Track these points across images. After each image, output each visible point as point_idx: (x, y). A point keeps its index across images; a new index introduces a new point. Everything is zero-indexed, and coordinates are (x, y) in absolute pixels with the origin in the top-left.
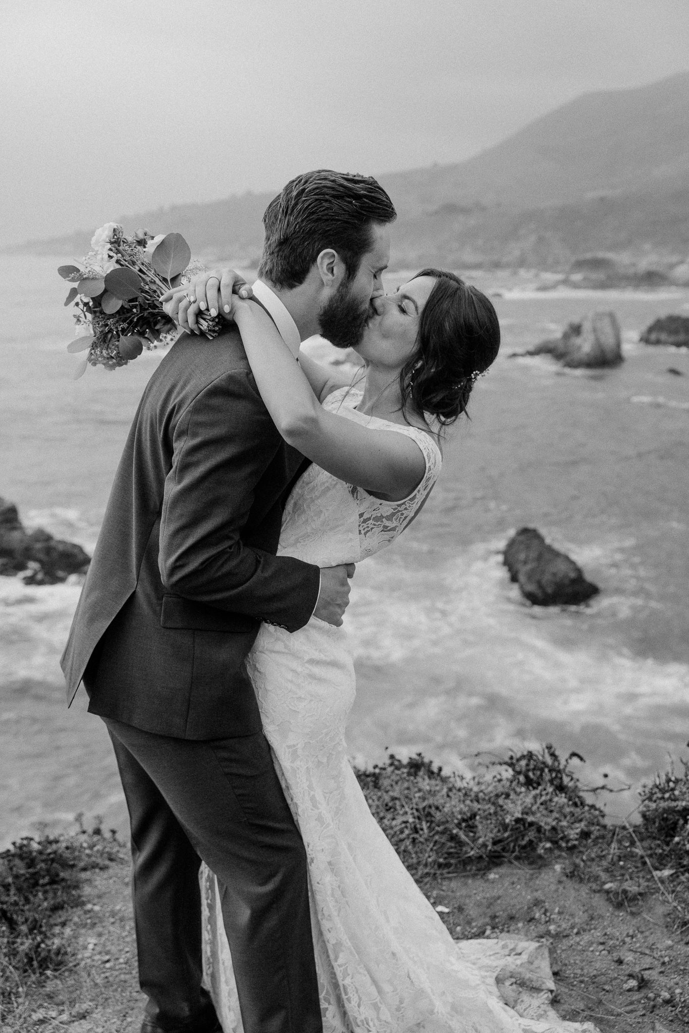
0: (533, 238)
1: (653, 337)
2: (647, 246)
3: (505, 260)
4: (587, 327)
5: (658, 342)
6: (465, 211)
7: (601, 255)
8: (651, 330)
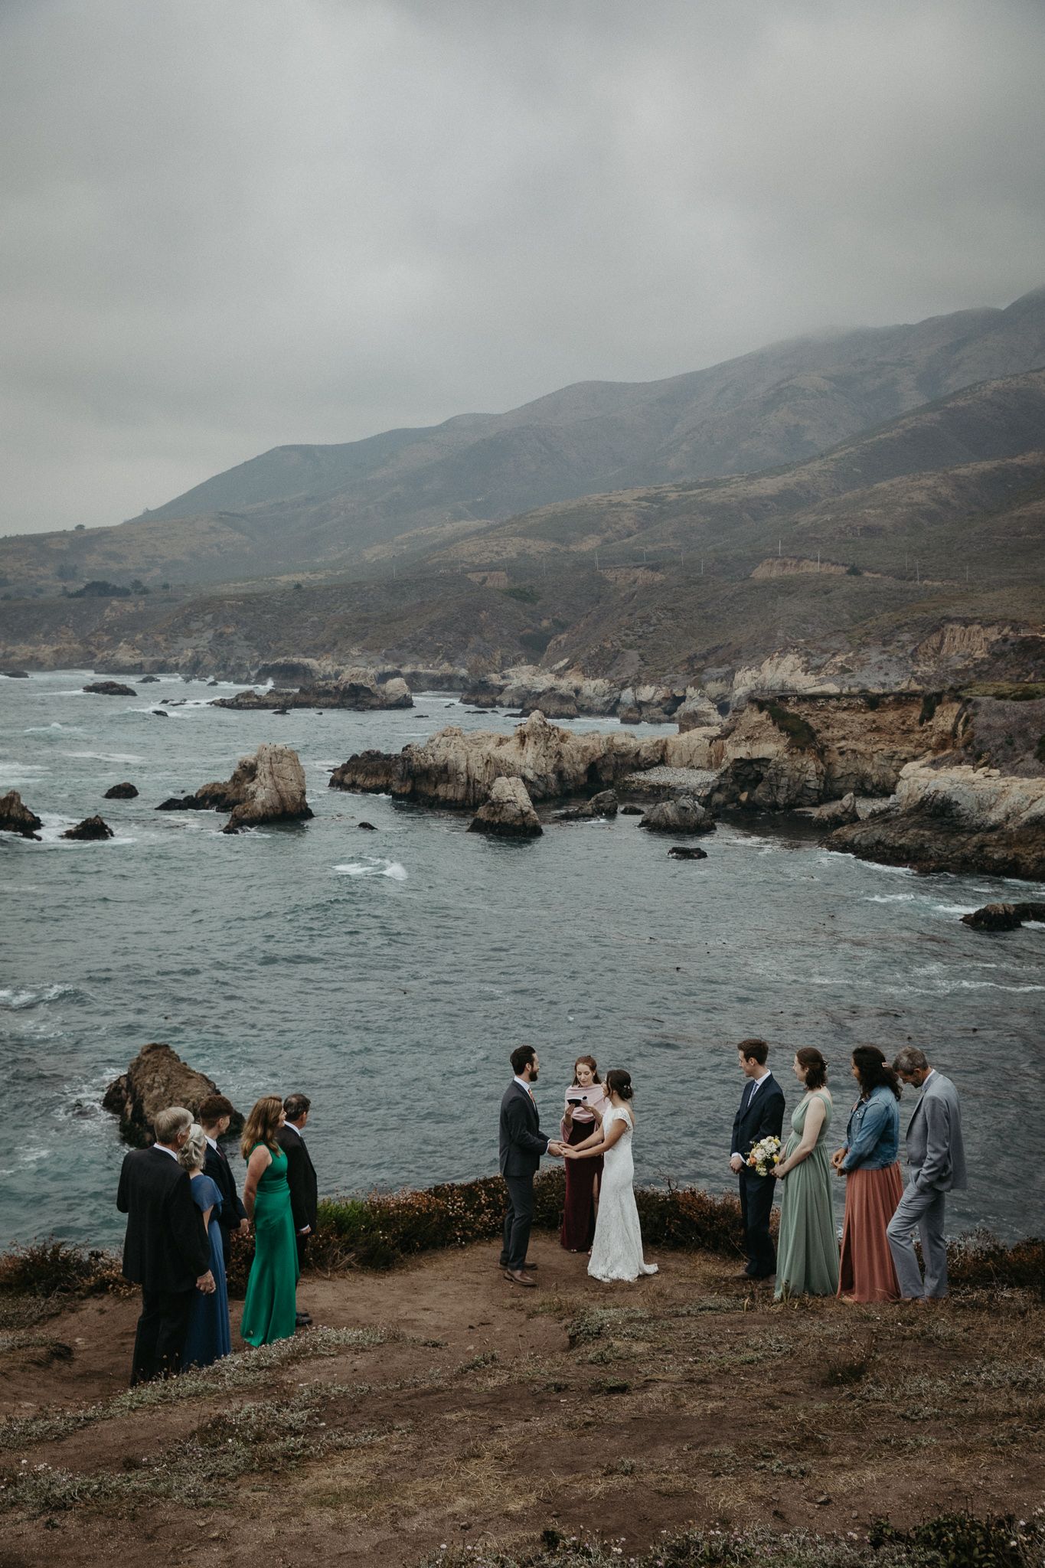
0: (209, 634)
1: (347, 779)
2: (355, 652)
3: (172, 661)
4: (263, 768)
5: (352, 787)
6: (123, 593)
7: (295, 660)
8: (344, 769)
